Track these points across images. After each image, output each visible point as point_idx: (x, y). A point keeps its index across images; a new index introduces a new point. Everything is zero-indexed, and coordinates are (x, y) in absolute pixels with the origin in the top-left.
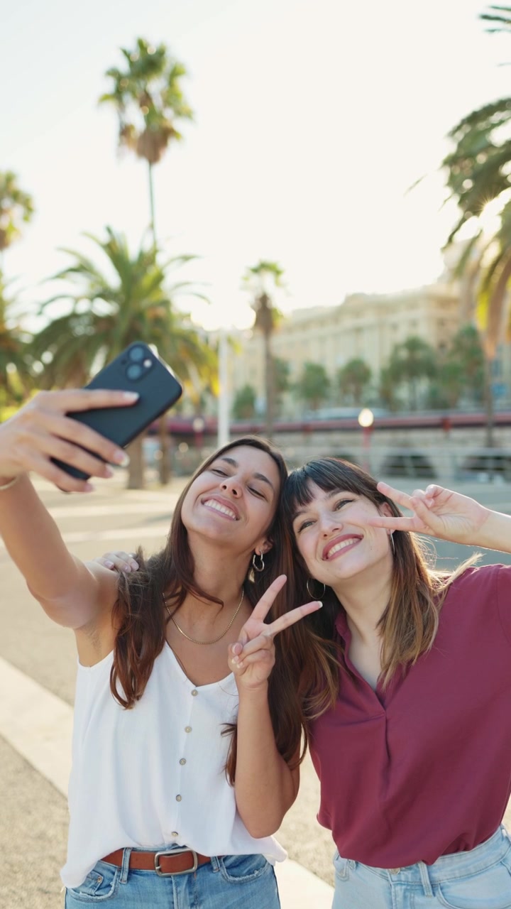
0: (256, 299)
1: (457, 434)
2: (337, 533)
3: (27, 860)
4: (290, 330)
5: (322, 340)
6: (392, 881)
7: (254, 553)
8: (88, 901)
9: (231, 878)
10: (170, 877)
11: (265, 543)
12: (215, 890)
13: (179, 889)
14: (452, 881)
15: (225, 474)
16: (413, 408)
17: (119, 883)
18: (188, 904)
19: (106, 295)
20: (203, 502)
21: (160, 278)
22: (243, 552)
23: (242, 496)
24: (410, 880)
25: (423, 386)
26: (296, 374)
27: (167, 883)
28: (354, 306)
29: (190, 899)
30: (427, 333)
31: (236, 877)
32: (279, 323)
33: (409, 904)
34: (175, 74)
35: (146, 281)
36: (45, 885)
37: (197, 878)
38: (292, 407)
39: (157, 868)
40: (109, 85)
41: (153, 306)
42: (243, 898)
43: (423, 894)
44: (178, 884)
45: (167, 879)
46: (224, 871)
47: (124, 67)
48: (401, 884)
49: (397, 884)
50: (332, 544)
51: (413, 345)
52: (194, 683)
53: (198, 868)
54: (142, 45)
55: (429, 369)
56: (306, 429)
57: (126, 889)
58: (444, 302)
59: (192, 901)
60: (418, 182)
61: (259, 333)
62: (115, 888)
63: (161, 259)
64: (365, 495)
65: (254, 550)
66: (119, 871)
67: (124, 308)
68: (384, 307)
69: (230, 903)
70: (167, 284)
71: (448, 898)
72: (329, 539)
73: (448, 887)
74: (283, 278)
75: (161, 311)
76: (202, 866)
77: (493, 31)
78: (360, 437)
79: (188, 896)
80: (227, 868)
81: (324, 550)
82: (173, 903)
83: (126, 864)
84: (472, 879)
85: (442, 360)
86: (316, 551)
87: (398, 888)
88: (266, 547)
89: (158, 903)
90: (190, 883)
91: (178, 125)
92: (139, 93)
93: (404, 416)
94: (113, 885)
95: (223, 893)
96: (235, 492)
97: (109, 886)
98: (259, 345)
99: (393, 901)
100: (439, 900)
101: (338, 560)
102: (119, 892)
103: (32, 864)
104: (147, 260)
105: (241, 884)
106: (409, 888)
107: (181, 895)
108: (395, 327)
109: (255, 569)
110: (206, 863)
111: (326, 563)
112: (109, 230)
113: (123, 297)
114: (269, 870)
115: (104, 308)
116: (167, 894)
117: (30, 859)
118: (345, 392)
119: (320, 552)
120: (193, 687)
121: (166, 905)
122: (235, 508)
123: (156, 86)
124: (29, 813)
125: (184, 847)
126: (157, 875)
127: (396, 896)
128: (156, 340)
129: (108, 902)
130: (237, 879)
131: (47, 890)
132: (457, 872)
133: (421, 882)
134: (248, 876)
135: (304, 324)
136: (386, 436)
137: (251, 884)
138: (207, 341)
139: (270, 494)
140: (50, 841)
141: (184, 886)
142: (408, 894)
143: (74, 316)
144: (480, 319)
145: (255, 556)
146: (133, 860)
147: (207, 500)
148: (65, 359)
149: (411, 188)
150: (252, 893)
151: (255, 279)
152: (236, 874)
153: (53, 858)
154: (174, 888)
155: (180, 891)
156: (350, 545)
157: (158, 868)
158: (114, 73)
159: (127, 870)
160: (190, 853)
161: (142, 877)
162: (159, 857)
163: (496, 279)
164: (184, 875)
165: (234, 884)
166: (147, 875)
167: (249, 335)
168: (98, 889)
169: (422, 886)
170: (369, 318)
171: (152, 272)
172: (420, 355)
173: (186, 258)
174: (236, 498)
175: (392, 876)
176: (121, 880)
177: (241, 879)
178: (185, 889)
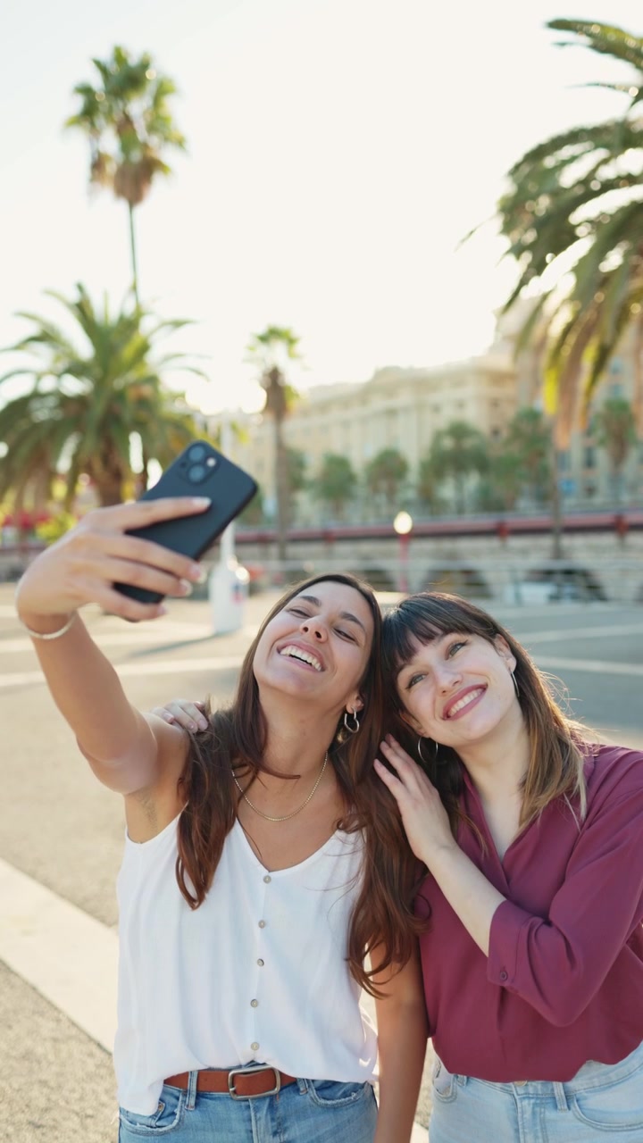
0: (264, 375)
1: (516, 543)
2: (458, 687)
3: (11, 1087)
4: (305, 413)
5: (346, 424)
6: (518, 1095)
7: (345, 711)
8: (147, 1134)
9: (322, 1102)
10: (247, 1100)
11: (358, 698)
12: (302, 1114)
13: (258, 1115)
14: (590, 1092)
15: (305, 615)
16: (460, 510)
17: (185, 1109)
18: (271, 1132)
19: (77, 369)
20: (279, 651)
21: (144, 348)
22: (332, 709)
23: (328, 639)
24: (540, 1092)
25: (473, 482)
26: (314, 468)
27: (243, 1108)
28: (386, 383)
29: (272, 1127)
30: (476, 416)
31: (328, 1099)
32: (293, 404)
33: (538, 1121)
34: (162, 91)
35: (128, 352)
36: (36, 1118)
37: (279, 1102)
38: (309, 509)
39: (231, 1090)
40: (77, 104)
41: (136, 384)
42: (337, 1126)
43: (556, 1107)
44: (257, 1110)
45: (243, 1104)
46: (313, 1093)
47: (97, 82)
48: (529, 1098)
49: (524, 1098)
50: (454, 701)
51: (459, 431)
52: (266, 868)
53: (281, 1089)
54: (119, 57)
55: (482, 463)
56: (327, 538)
57: (194, 1116)
58: (498, 378)
59: (275, 1129)
60: (472, 233)
61: (270, 417)
62: (180, 1116)
63: (146, 325)
64: (478, 634)
65: (345, 706)
66: (185, 1095)
67: (100, 384)
68: (422, 383)
69: (322, 1131)
70: (152, 357)
71: (584, 1111)
72: (449, 696)
73: (585, 1098)
74: (298, 348)
75: (147, 390)
76: (286, 1087)
77: (563, 44)
78: (395, 547)
79: (270, 1124)
80: (317, 1089)
81: (444, 709)
82: (251, 1131)
83: (193, 1086)
84: (614, 1088)
85: (496, 451)
86: (434, 710)
87: (526, 1102)
88: (359, 703)
89: (233, 1132)
90: (272, 1108)
91: (167, 155)
92: (117, 116)
93: (450, 521)
94: (178, 1113)
95: (312, 1120)
96: (318, 635)
97: (173, 1114)
98: (268, 432)
99: (519, 1119)
100: (574, 1114)
101: (465, 719)
102: (186, 1121)
103: (18, 1090)
104: (129, 325)
105: (335, 1108)
106: (538, 1102)
107: (261, 1120)
108: (437, 409)
109: (345, 729)
110: (291, 1083)
111: (448, 723)
112: (80, 288)
113: (97, 371)
114: (368, 1094)
115: (74, 386)
116: (244, 1121)
117: (16, 1086)
118: (376, 490)
119: (440, 711)
120: (265, 872)
121: (244, 1135)
122: (320, 655)
123: (137, 107)
124: (10, 1027)
125: (264, 1064)
126: (232, 1098)
127: (523, 1113)
128: (140, 426)
129: (172, 1135)
130: (329, 1102)
131: (39, 1124)
132: (595, 1080)
133: (553, 1094)
134: (343, 1100)
135: (323, 407)
136: (428, 546)
137: (347, 1109)
138: (206, 428)
139: (362, 638)
140: (39, 1062)
141: (265, 1112)
142: (537, 1109)
143: (36, 395)
144: (548, 400)
145: (346, 715)
146: (202, 1080)
147: (284, 647)
148: (24, 451)
149: (463, 241)
150: (349, 1121)
151: (262, 349)
152: (328, 1097)
153: (44, 1083)
154: (253, 1114)
155: (260, 1118)
156: (475, 698)
157: (233, 1089)
158: (86, 91)
159: (194, 1093)
160: (272, 1071)
161: (214, 1102)
162: (234, 1076)
163: (567, 351)
164: (264, 1098)
165: (326, 1108)
166: (219, 1098)
167: (257, 420)
168: (160, 1119)
169: (554, 1098)
170: (404, 399)
171: (136, 341)
172: (469, 443)
173: (178, 324)
174: (321, 643)
175: (518, 1088)
176: (188, 1106)
177: (334, 1102)
178: (266, 1115)
